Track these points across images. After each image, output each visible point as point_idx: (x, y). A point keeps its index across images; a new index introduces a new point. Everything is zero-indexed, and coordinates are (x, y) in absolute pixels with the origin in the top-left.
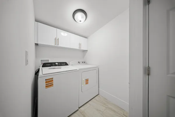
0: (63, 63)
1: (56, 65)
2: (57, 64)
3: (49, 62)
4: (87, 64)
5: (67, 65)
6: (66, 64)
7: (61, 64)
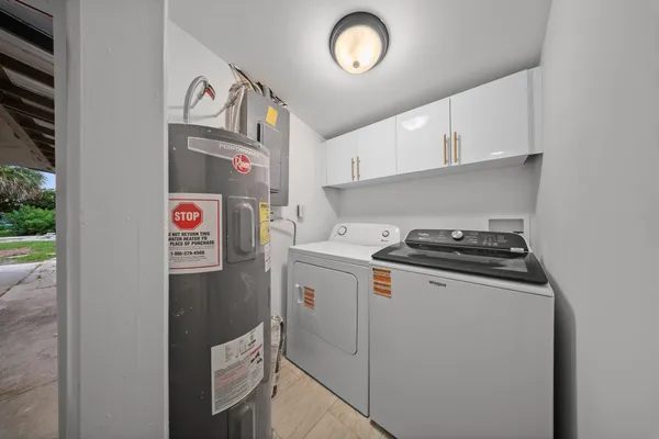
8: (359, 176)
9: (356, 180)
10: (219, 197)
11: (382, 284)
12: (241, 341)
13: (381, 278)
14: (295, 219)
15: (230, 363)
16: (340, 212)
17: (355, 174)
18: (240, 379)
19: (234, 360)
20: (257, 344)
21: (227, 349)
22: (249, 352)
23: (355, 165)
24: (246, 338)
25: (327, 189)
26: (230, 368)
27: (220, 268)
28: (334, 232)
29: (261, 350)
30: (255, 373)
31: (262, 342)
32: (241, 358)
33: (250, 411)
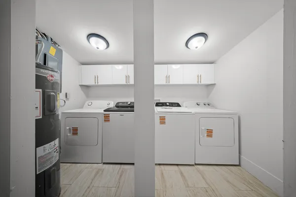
0: (175, 103)
1: (167, 106)
2: (168, 104)
3: (161, 102)
4: (214, 107)
5: (180, 106)
6: (178, 105)
7: (172, 105)
8: (98, 83)
9: (96, 84)
10: (41, 90)
11: (107, 118)
12: (50, 145)
13: (107, 117)
14: (65, 99)
15: (45, 153)
16: (88, 96)
17: (96, 82)
18: (50, 159)
19: (47, 152)
20: (56, 146)
21: (44, 147)
22: (53, 149)
23: (96, 78)
24: (52, 143)
25: (81, 86)
26: (46, 155)
27: (41, 117)
28: (86, 104)
29: (58, 148)
30: (56, 157)
31: (58, 145)
32: (50, 151)
33: (54, 170)
